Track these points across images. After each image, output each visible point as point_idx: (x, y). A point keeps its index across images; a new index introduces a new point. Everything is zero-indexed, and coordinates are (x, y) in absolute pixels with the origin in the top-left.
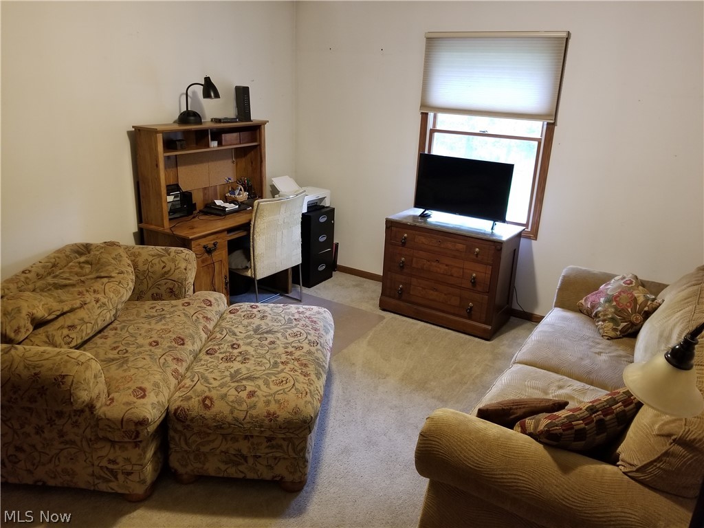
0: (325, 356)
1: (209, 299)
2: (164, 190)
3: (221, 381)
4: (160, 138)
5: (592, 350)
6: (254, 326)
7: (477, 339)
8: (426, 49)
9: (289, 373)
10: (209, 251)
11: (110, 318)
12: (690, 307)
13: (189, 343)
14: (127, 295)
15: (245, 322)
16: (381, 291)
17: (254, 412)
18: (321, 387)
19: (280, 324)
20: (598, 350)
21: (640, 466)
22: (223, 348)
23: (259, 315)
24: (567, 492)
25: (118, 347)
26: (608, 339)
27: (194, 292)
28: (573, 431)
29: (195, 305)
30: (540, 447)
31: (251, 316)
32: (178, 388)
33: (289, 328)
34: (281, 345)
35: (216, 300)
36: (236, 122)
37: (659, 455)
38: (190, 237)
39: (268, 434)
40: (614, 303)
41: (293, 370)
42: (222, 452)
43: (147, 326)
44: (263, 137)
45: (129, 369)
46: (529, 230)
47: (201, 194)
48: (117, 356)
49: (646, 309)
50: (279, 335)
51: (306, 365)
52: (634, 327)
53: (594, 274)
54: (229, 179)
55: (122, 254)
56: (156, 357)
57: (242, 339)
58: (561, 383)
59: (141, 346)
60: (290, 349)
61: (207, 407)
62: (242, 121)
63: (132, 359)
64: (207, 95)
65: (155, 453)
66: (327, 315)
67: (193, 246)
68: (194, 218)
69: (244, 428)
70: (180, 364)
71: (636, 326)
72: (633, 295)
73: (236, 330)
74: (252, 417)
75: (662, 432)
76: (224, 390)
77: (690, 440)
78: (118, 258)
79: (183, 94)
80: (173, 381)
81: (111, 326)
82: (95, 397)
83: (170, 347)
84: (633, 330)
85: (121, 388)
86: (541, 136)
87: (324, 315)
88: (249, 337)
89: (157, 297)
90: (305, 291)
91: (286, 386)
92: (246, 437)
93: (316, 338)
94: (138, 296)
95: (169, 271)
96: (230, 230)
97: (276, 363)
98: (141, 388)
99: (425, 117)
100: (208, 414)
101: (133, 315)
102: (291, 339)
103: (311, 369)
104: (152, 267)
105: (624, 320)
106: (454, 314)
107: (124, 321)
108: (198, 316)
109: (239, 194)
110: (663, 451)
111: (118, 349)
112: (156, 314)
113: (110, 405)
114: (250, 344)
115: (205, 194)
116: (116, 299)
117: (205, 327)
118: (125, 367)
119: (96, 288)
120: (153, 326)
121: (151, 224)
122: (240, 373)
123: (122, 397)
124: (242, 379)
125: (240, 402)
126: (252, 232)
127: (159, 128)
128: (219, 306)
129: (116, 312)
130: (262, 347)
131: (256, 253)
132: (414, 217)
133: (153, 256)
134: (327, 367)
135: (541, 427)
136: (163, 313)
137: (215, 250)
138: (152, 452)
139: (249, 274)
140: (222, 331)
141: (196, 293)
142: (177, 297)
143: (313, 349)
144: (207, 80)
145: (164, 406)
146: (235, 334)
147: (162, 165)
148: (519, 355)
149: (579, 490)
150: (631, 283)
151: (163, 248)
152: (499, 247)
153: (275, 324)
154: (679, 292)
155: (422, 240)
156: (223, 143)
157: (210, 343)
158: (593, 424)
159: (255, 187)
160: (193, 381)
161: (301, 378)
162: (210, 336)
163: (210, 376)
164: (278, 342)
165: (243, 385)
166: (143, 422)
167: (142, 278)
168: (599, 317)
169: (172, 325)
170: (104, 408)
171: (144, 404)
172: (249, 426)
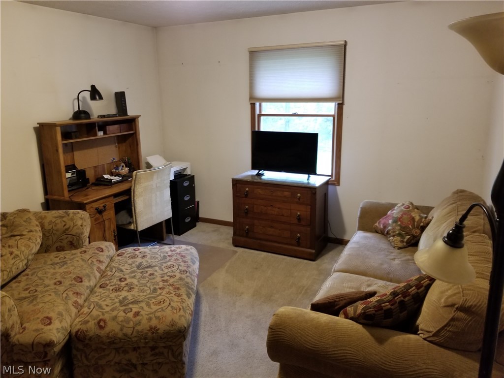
0: (193, 281)
1: (101, 246)
2: (63, 169)
3: (112, 306)
4: (58, 129)
5: (387, 258)
6: (137, 263)
7: (306, 261)
8: (250, 59)
9: (166, 295)
10: (100, 212)
11: (23, 267)
12: (453, 218)
13: (86, 280)
14: (36, 248)
15: (130, 261)
16: (233, 233)
17: (139, 328)
18: (191, 304)
19: (157, 260)
20: (392, 257)
21: (435, 331)
22: (113, 282)
23: (141, 256)
24: (384, 358)
25: (29, 288)
26: (398, 249)
27: (90, 243)
28: (383, 311)
29: (91, 252)
30: (360, 327)
31: (134, 257)
32: (78, 315)
33: (164, 263)
34: (159, 276)
35: (106, 247)
36: (117, 117)
37: (448, 321)
38: (85, 202)
39: (151, 344)
40: (399, 223)
41: (169, 293)
42: (116, 363)
43: (52, 271)
44: (137, 127)
45: (38, 304)
46: (334, 179)
47: (93, 172)
48: (28, 295)
49: (422, 224)
50: (157, 268)
51: (178, 289)
52: (415, 239)
53: (383, 204)
54: (114, 159)
55: (31, 217)
56: (59, 293)
57: (128, 274)
58: (369, 283)
59: (48, 286)
60: (166, 278)
61: (101, 327)
62: (121, 116)
63: (40, 296)
64: (93, 98)
65: (62, 370)
66: (194, 251)
67: (87, 209)
68: (88, 188)
69: (132, 341)
70: (79, 297)
71: (416, 237)
72: (411, 216)
73: (123, 268)
74: (138, 332)
75: (447, 304)
76: (115, 313)
77: (468, 307)
78: (28, 221)
79: (75, 99)
80: (74, 311)
81: (24, 273)
82: (10, 328)
83: (71, 284)
84: (415, 241)
85: (32, 318)
86: (335, 113)
87: (191, 251)
88: (134, 272)
89: (60, 249)
90: (177, 238)
91: (163, 306)
92: (135, 349)
93: (186, 268)
94: (45, 249)
95: (69, 228)
96: (116, 195)
97: (155, 289)
98: (47, 318)
99: (253, 106)
100: (102, 333)
101: (41, 263)
102: (166, 271)
103: (183, 291)
104: (55, 226)
105: (407, 234)
106: (287, 244)
107: (34, 269)
108: (93, 260)
109: (122, 170)
110: (450, 318)
111: (30, 290)
112: (59, 261)
113: (22, 332)
114: (134, 277)
115: (95, 171)
116: (27, 251)
117: (99, 268)
118: (35, 302)
119: (10, 244)
120: (57, 270)
121: (55, 195)
122: (127, 299)
123: (31, 326)
124: (129, 304)
125: (127, 321)
126: (132, 195)
127: (57, 123)
128: (109, 251)
129: (28, 262)
130: (143, 278)
131: (137, 211)
132: (252, 176)
133: (56, 217)
134: (195, 289)
135: (359, 311)
136: (65, 260)
137: (105, 211)
138: (59, 368)
139: (132, 227)
140: (112, 269)
141: (91, 244)
142: (76, 248)
143: (184, 276)
144: (93, 87)
145: (67, 330)
146: (122, 271)
147: (61, 150)
148: (337, 266)
149: (393, 356)
150: (409, 207)
151: (64, 211)
152: (314, 192)
153: (153, 260)
154: (443, 210)
155: (259, 191)
156: (108, 132)
157: (103, 279)
158: (397, 305)
159: (134, 163)
160: (90, 309)
161: (175, 298)
162: (103, 274)
163: (103, 304)
164: (156, 274)
165: (130, 308)
166: (50, 344)
167: (48, 235)
168: (390, 234)
169: (72, 268)
170: (18, 336)
171: (50, 330)
172: (135, 339)
